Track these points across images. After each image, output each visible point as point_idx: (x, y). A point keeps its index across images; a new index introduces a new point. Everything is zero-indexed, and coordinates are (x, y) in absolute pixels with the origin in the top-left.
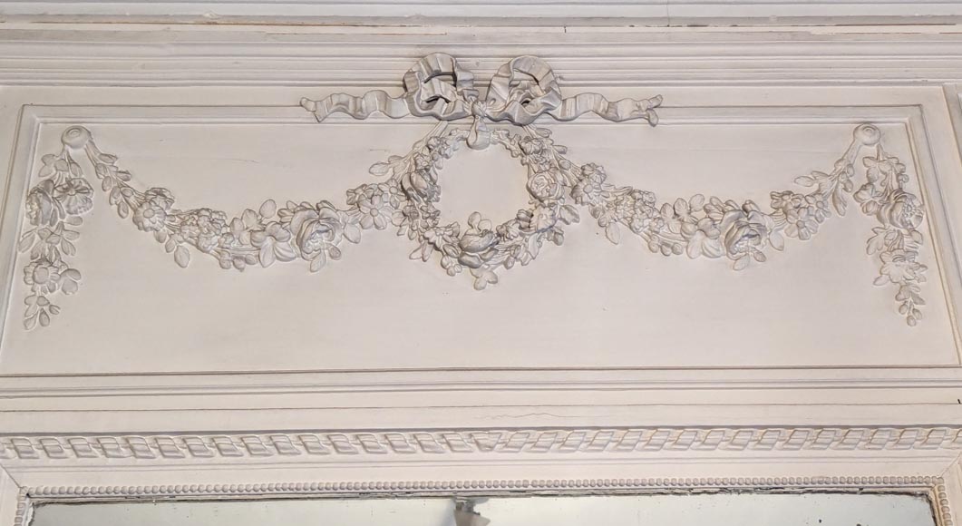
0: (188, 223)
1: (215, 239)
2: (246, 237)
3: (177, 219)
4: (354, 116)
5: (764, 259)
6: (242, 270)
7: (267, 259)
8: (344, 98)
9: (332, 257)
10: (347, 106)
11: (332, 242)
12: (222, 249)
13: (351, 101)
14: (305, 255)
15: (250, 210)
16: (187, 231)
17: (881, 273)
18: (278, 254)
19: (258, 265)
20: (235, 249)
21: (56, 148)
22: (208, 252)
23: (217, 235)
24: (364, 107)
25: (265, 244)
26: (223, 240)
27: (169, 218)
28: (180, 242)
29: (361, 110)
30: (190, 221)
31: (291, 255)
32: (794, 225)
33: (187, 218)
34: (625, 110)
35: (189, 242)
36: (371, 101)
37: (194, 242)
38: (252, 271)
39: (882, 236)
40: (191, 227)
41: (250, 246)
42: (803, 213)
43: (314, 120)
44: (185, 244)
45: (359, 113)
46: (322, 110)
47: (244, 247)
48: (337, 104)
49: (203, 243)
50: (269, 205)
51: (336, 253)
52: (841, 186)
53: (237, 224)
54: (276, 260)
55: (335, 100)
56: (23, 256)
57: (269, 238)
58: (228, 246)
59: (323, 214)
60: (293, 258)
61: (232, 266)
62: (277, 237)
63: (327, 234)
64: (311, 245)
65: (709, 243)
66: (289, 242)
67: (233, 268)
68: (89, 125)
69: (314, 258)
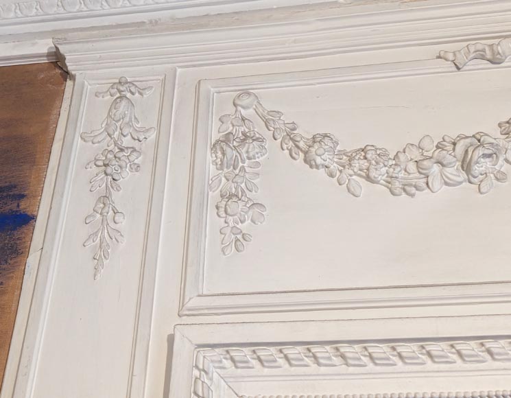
0: (357, 158)
1: (384, 170)
2: (412, 167)
3: (345, 157)
4: (492, 62)
6: (412, 195)
7: (436, 183)
8: (480, 47)
9: (497, 179)
10: (485, 52)
11: (496, 167)
12: (391, 179)
13: (487, 49)
14: (472, 179)
15: (412, 145)
16: (357, 165)
18: (446, 179)
19: (427, 190)
20: (402, 178)
21: (230, 109)
22: (377, 183)
23: (385, 166)
24: (500, 52)
25: (433, 170)
26: (391, 170)
27: (337, 157)
28: (351, 175)
29: (499, 53)
30: (358, 156)
31: (459, 179)
33: (354, 155)
35: (360, 176)
36: (507, 47)
37: (364, 174)
38: (421, 196)
40: (361, 162)
41: (417, 175)
43: (454, 69)
44: (354, 177)
45: (498, 56)
46: (460, 59)
47: (411, 176)
48: (475, 52)
49: (373, 174)
50: (427, 140)
51: (500, 177)
53: (402, 156)
54: (444, 186)
55: (472, 49)
56: (214, 196)
57: (435, 165)
58: (397, 175)
59: (484, 141)
60: (461, 183)
61: (403, 193)
62: (445, 163)
63: (490, 159)
64: (477, 169)
66: (456, 167)
67: (404, 195)
68: (256, 91)
69: (481, 181)
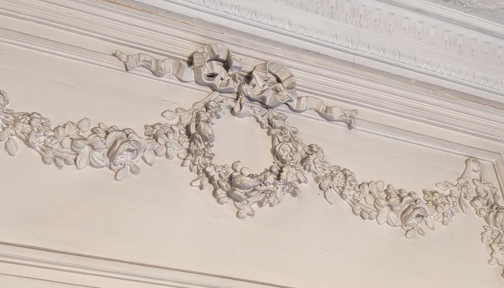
0: (22, 121)
1: (43, 138)
2: (67, 142)
3: (11, 117)
4: (154, 73)
5: (423, 234)
6: (60, 167)
7: (83, 162)
8: (148, 59)
9: (132, 171)
10: (151, 64)
11: (133, 161)
12: (46, 148)
13: (153, 62)
14: (113, 166)
15: (73, 123)
16: (21, 127)
17: (492, 257)
18: (92, 161)
19: (73, 166)
20: (57, 150)
22: (34, 148)
23: (45, 135)
24: (163, 68)
25: (83, 150)
26: (49, 140)
27: (5, 115)
28: (12, 135)
29: (161, 69)
30: (24, 120)
31: (102, 164)
32: (440, 214)
33: (20, 117)
34: (336, 114)
35: (20, 137)
36: (168, 65)
37: (24, 137)
38: (69, 169)
39: (489, 232)
40: (25, 126)
41: (70, 150)
42: (447, 207)
43: (124, 69)
44: (14, 137)
45: (160, 71)
46: (131, 62)
47: (64, 150)
48: (144, 61)
49: (32, 139)
50: (85, 123)
51: (135, 170)
52: (463, 195)
53: (61, 130)
54: (88, 166)
55: (142, 58)
57: (87, 146)
58: (52, 146)
59: (131, 137)
60: (102, 167)
61: (53, 163)
62: (95, 147)
63: (132, 153)
64: (119, 159)
65: (393, 215)
66: (102, 153)
67: (53, 165)
69: (119, 170)
